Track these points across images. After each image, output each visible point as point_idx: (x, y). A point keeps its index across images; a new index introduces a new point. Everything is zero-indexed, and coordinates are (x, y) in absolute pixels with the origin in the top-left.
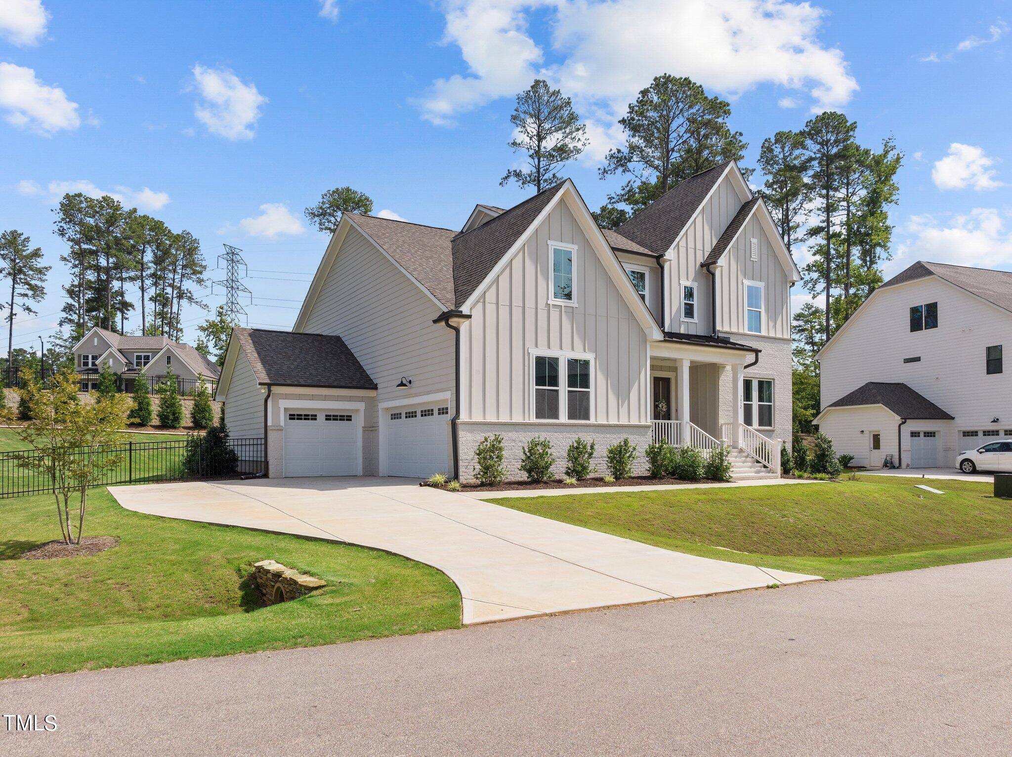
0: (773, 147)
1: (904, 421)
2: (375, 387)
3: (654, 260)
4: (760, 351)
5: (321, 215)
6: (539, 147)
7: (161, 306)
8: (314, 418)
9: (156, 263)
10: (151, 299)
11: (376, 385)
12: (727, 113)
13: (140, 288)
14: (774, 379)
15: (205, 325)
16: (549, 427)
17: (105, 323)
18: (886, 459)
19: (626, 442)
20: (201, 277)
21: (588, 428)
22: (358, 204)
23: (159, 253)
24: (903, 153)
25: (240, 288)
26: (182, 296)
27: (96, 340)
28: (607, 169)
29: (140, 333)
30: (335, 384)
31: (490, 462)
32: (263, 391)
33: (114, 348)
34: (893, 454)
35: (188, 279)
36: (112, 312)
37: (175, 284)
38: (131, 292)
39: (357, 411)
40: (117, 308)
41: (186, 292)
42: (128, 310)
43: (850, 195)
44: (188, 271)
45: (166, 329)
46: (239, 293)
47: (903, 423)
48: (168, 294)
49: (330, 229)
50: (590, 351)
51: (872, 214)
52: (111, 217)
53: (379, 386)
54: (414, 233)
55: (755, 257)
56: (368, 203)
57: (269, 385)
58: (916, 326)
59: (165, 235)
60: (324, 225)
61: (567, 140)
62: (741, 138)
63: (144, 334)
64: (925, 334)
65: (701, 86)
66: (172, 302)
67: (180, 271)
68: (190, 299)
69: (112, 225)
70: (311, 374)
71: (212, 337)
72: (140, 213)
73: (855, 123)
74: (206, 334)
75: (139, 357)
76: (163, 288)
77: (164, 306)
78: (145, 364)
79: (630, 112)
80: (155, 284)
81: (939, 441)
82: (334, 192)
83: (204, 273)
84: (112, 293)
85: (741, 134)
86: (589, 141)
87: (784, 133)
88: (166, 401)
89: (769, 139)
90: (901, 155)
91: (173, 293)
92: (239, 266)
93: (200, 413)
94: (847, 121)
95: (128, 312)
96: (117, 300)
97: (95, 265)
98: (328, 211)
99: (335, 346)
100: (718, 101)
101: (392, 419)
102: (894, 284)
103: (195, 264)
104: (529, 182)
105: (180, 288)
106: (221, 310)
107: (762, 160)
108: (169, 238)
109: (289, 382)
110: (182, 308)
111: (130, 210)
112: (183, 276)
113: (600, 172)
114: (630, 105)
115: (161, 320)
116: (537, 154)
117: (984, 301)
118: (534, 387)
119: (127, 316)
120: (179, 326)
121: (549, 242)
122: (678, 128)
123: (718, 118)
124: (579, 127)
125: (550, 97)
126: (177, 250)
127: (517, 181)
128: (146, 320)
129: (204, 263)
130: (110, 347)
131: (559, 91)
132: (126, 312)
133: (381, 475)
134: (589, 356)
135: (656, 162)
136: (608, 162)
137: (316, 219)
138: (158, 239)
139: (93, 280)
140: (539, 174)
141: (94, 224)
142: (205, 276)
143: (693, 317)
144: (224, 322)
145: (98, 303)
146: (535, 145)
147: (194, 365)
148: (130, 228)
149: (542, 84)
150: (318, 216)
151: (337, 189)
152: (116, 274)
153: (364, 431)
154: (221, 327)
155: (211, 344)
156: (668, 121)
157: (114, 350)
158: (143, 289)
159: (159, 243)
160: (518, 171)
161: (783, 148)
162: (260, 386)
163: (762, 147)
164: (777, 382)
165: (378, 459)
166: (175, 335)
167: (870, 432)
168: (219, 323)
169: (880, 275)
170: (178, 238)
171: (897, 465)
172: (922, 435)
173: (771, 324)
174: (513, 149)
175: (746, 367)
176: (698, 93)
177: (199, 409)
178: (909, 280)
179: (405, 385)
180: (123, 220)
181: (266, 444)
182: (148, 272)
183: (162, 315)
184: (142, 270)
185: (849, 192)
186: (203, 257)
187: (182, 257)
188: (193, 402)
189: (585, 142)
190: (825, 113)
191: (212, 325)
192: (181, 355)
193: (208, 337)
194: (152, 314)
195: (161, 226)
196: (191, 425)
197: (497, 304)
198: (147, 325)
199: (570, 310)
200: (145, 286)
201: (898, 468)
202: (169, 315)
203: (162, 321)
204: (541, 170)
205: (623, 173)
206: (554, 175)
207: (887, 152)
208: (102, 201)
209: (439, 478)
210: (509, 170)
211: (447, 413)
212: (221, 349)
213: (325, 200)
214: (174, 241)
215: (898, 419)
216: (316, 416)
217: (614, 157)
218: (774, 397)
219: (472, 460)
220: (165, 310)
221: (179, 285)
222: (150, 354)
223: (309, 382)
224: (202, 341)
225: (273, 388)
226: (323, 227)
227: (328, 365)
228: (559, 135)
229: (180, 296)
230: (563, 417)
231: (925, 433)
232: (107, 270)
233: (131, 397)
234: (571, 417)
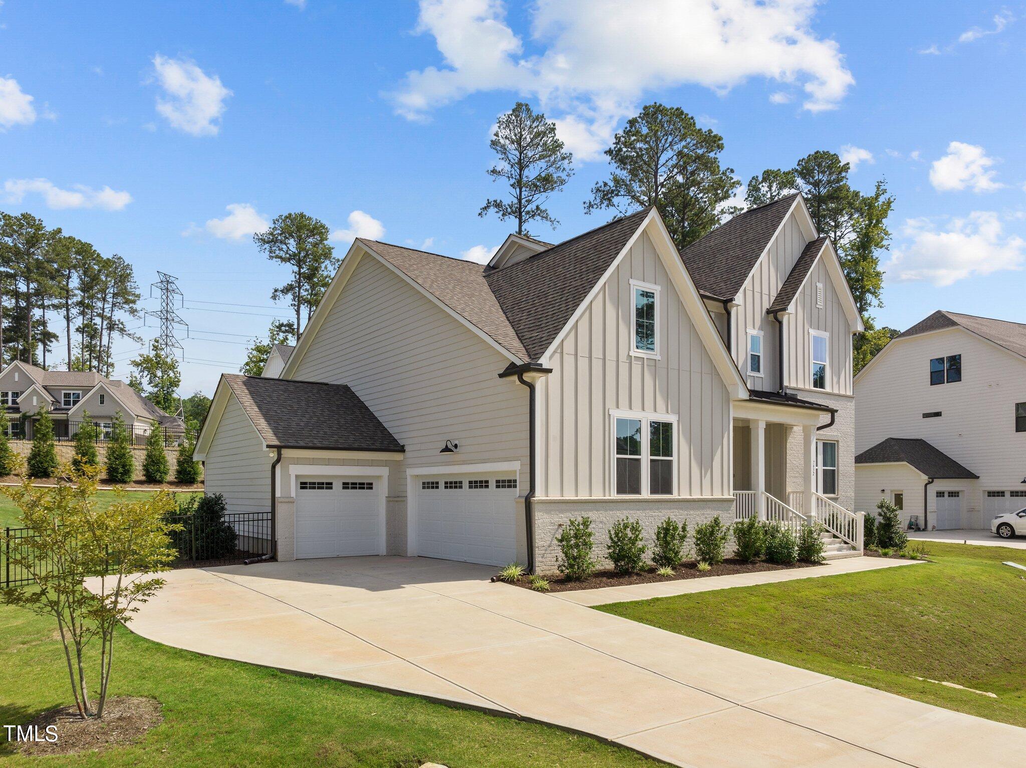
0: (760, 186)
1: (931, 480)
2: (401, 449)
3: (721, 305)
4: (837, 411)
5: (272, 241)
6: (520, 175)
7: (88, 338)
8: (329, 486)
9: (83, 290)
10: (77, 330)
11: (403, 446)
12: (720, 147)
13: (64, 317)
14: (838, 441)
15: (138, 359)
16: (632, 504)
17: (26, 356)
18: (910, 521)
19: (716, 521)
20: (135, 306)
21: (672, 503)
22: (313, 232)
23: (87, 279)
24: (894, 197)
25: (176, 319)
26: (113, 328)
27: (17, 375)
28: (593, 203)
29: (64, 368)
30: (356, 445)
31: (575, 552)
32: (272, 455)
33: (38, 385)
34: (918, 515)
35: (120, 309)
36: (33, 343)
37: (105, 314)
38: (55, 321)
39: (379, 477)
40: (38, 339)
41: (117, 323)
42: (51, 342)
43: (838, 238)
44: (120, 300)
45: (95, 363)
46: (174, 325)
47: (929, 483)
48: (96, 324)
49: (281, 257)
50: (673, 412)
51: (865, 259)
52: (32, 237)
53: (406, 448)
54: (441, 266)
55: (820, 304)
56: (323, 231)
57: (279, 448)
58: (936, 378)
59: (94, 259)
60: (275, 253)
61: (552, 170)
62: (732, 175)
63: (69, 368)
64: (947, 389)
65: (692, 118)
66: (101, 334)
67: (110, 300)
68: (122, 330)
69: (33, 246)
70: (325, 433)
71: (146, 373)
72: (65, 234)
73: (848, 164)
74: (139, 370)
75: (67, 395)
76: (91, 318)
77: (92, 337)
78: (75, 403)
79: (617, 143)
80: (83, 313)
81: (962, 501)
82: (286, 217)
83: (138, 302)
84: (34, 322)
85: (732, 171)
86: (573, 172)
87: (773, 172)
88: (114, 452)
89: (757, 177)
90: (892, 199)
91: (102, 324)
92: (175, 295)
93: (154, 466)
94: (840, 162)
95: (51, 344)
96: (39, 330)
97: (13, 291)
98: (279, 238)
99: (346, 397)
100: (712, 135)
101: (424, 488)
102: (913, 334)
103: (128, 293)
104: (509, 214)
105: (110, 318)
106: (156, 344)
107: (750, 199)
108: (98, 263)
109: (302, 444)
110: (113, 341)
111: (54, 230)
112: (114, 305)
113: (586, 205)
114: (616, 135)
115: (88, 353)
116: (519, 184)
117: (1014, 354)
118: (615, 456)
119: (50, 348)
120: (110, 360)
121: (631, 281)
122: (667, 161)
123: (710, 152)
124: (565, 156)
125: (533, 122)
126: (107, 276)
127: (497, 212)
128: (72, 353)
129: (137, 292)
130: (34, 383)
131: (543, 116)
132: (49, 343)
133: (409, 554)
134: (671, 418)
135: (642, 197)
136: (594, 195)
137: (267, 246)
138: (84, 264)
139: (9, 307)
140: (520, 205)
141: (11, 244)
142: (138, 306)
143: (759, 371)
144: (160, 357)
145: (16, 332)
146: (516, 174)
147: (130, 405)
148: (54, 250)
149: (524, 107)
150: (268, 242)
151: (290, 215)
152: (37, 301)
153: (388, 502)
154: (156, 363)
155: (145, 380)
156: (657, 153)
157: (38, 387)
158: (68, 319)
159: (87, 268)
160: (498, 202)
161: (770, 187)
162: (268, 449)
163: (749, 186)
164: (840, 444)
165: (406, 536)
166: (106, 370)
167: (891, 491)
168: (154, 358)
169: (871, 322)
170: (107, 263)
171: (922, 527)
172: (946, 495)
173: (835, 380)
174: (493, 178)
175: (819, 429)
176: (691, 124)
177: (153, 461)
178: (930, 331)
179: (451, 451)
180: (46, 241)
181: (273, 520)
182: (75, 300)
183: (90, 348)
184: (67, 298)
185: (837, 235)
186: (136, 284)
187: (113, 284)
188: (145, 452)
189: (570, 172)
190: (817, 152)
191: (147, 360)
192: (116, 393)
193: (141, 374)
194: (78, 346)
195: (89, 248)
196: (144, 478)
197: (576, 355)
198: (73, 358)
199: (652, 363)
200: (70, 315)
201: (924, 530)
202: (98, 348)
203: (90, 355)
204: (523, 201)
205: (607, 208)
206: (538, 207)
207: (877, 196)
208: (21, 219)
209: (515, 571)
210: (488, 200)
211: (515, 486)
212: (156, 386)
213: (277, 226)
214: (103, 266)
215: (925, 478)
216: (331, 484)
217: (600, 191)
218: (838, 461)
219: (549, 546)
220: (93, 342)
221: (109, 315)
222: (80, 392)
223: (326, 443)
224: (135, 377)
225: (284, 451)
226: (274, 255)
227: (342, 421)
228: (542, 164)
229: (111, 328)
230: (645, 493)
231: (949, 493)
232: (27, 296)
233: (71, 446)
234: (654, 491)
